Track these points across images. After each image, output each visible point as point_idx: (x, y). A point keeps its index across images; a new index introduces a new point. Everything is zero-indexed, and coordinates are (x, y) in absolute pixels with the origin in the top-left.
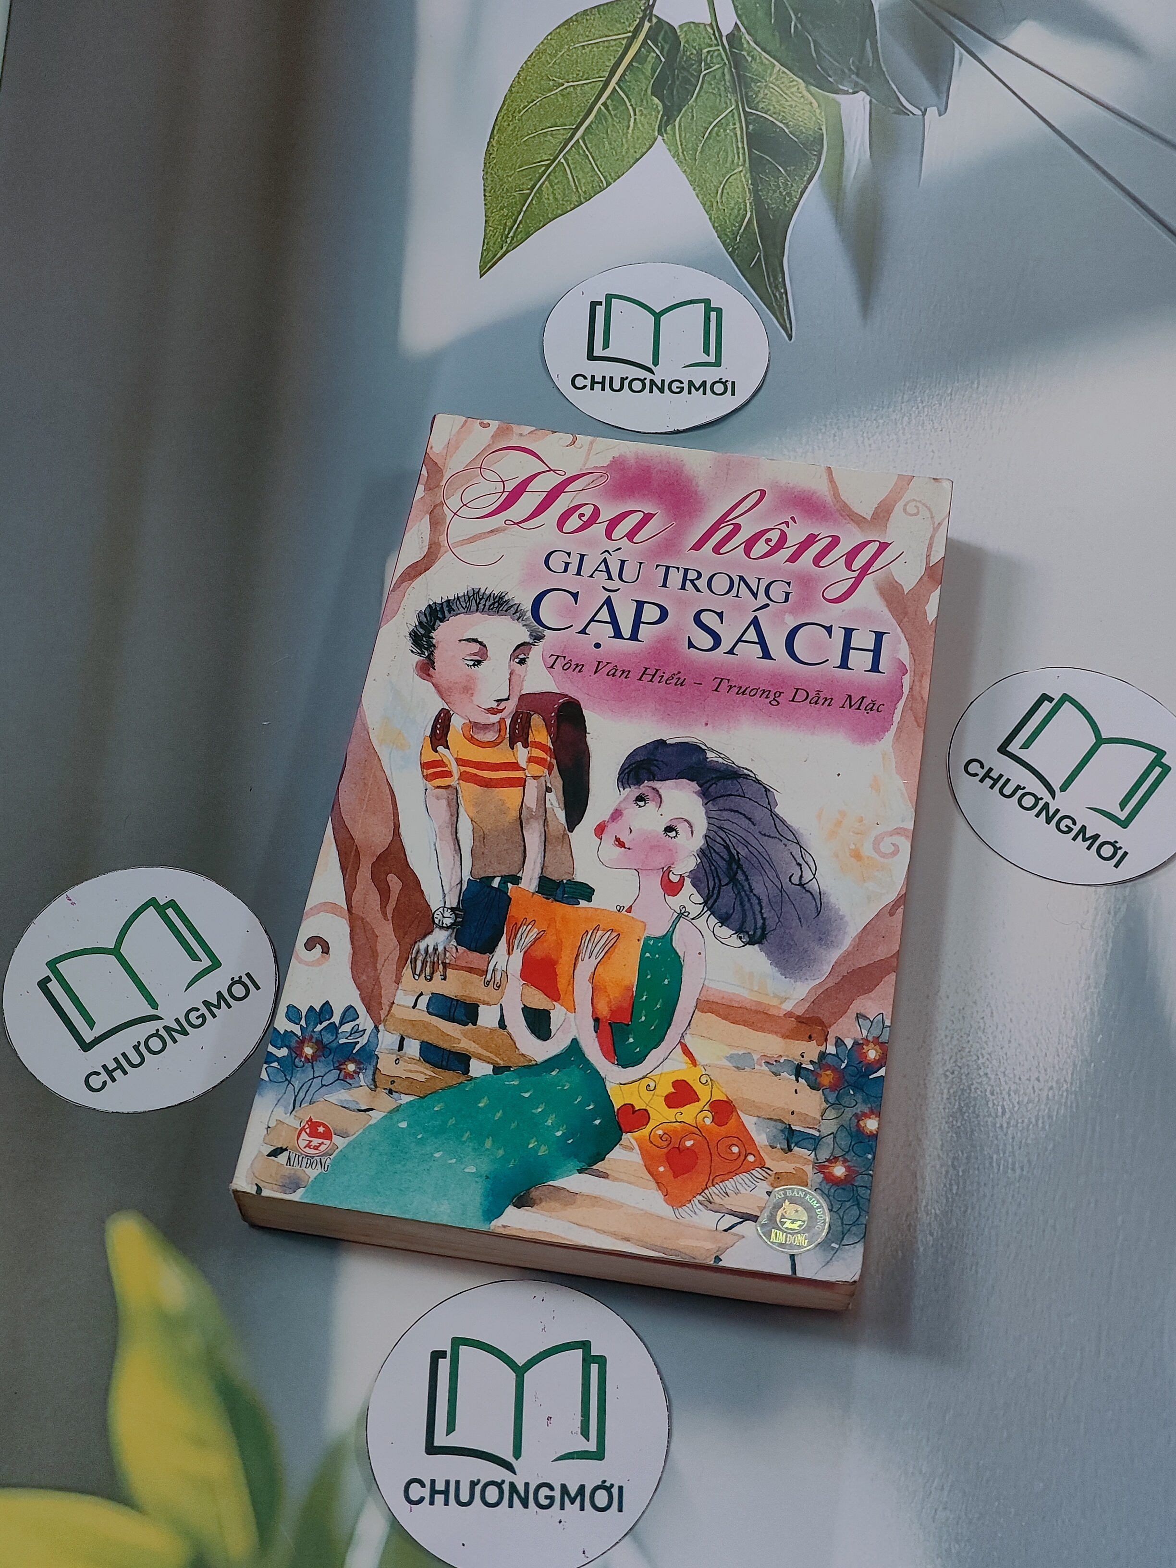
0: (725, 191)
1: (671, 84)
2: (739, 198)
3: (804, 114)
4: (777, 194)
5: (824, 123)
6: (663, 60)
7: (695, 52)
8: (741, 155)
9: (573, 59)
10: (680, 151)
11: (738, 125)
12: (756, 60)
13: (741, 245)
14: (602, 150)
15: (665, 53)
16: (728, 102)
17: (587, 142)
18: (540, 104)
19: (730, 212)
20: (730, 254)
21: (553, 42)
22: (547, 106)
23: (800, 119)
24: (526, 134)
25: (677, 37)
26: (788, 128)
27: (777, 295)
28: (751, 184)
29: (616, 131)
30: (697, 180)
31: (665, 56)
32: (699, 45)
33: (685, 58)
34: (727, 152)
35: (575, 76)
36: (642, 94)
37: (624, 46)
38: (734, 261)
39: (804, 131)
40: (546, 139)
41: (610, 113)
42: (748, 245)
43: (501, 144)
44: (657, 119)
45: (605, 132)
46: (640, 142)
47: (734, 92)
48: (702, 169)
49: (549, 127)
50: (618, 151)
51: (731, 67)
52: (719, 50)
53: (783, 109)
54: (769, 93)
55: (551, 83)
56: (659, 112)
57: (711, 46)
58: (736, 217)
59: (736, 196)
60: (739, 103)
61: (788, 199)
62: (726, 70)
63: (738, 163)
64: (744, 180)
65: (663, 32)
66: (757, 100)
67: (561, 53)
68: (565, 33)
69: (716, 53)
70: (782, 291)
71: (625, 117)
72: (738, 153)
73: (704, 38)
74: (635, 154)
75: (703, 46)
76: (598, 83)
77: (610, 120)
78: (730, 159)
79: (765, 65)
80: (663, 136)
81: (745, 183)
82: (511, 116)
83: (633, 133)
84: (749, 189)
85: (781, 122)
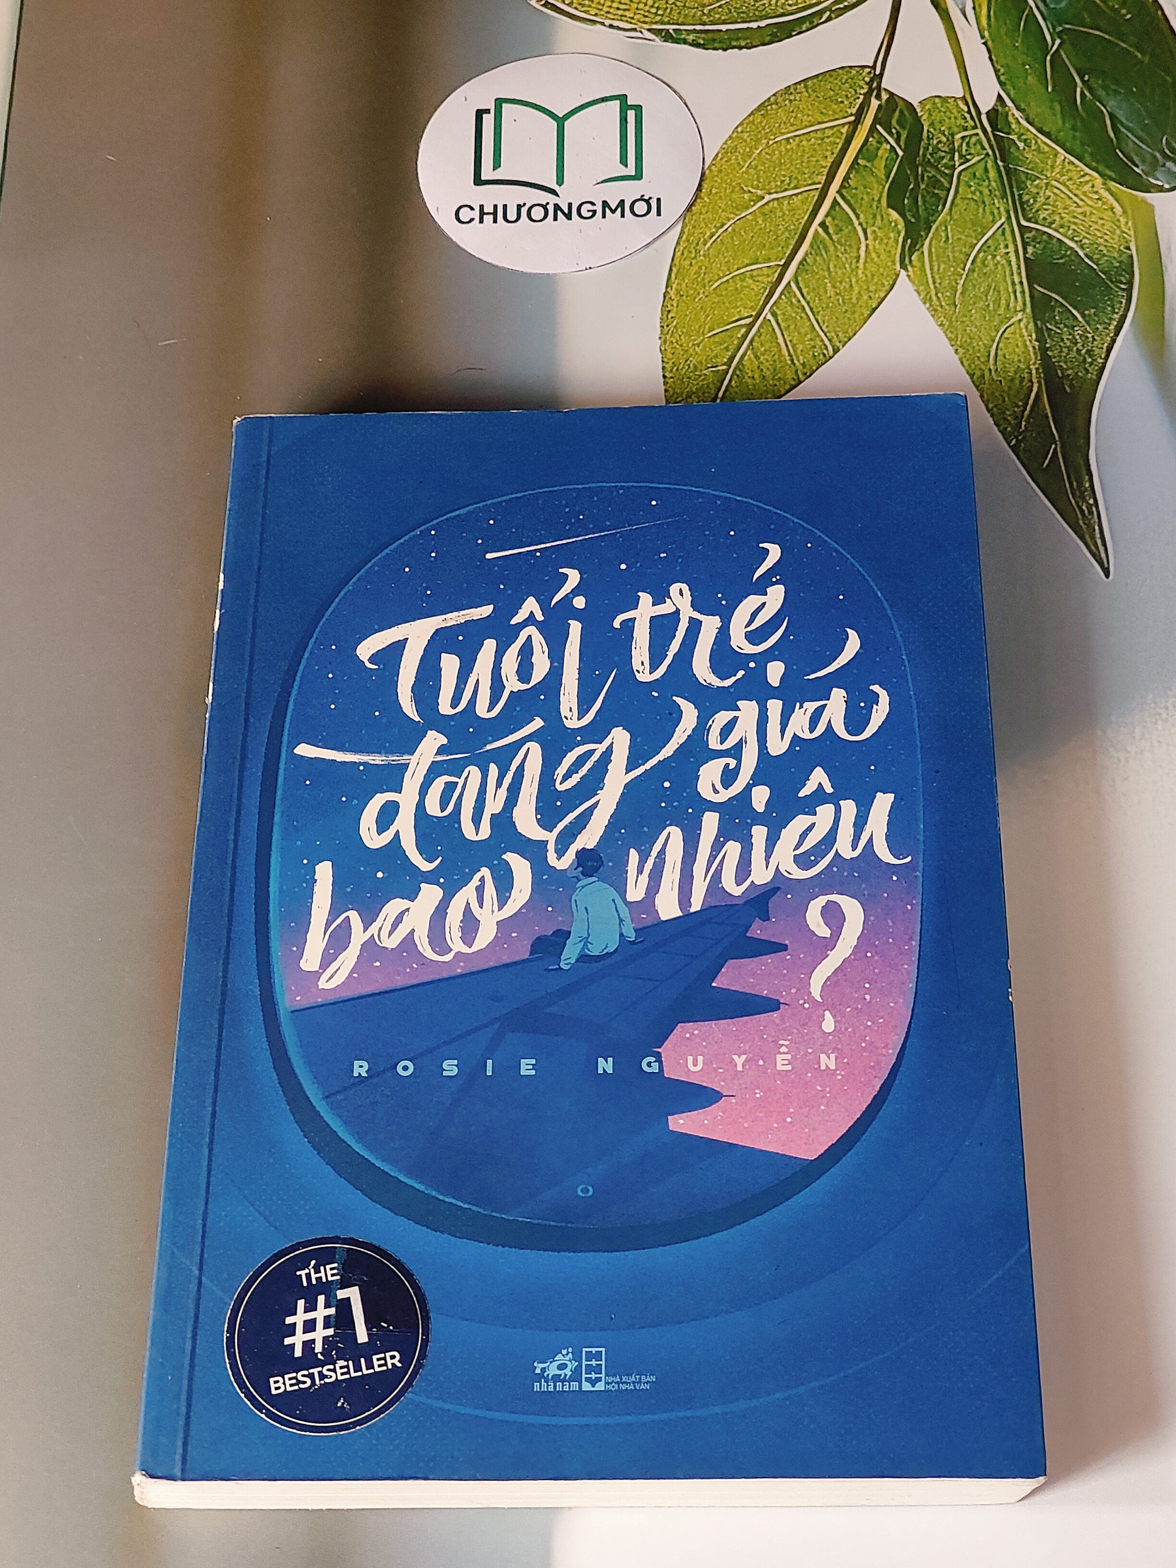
0: (999, 351)
1: (912, 189)
2: (1019, 361)
3: (1103, 224)
4: (1073, 354)
5: (1133, 239)
6: (901, 153)
7: (944, 139)
8: (1018, 294)
9: (774, 158)
10: (933, 292)
11: (1011, 249)
12: (1030, 147)
13: (1028, 434)
14: (823, 297)
15: (902, 143)
16: (996, 211)
17: (801, 285)
18: (733, 230)
19: (1008, 384)
20: (1013, 448)
21: (746, 135)
22: (742, 232)
23: (1099, 234)
24: (716, 277)
25: (918, 119)
26: (1082, 247)
27: (1084, 508)
28: (1036, 340)
29: (841, 263)
30: (960, 336)
31: (903, 147)
32: (950, 128)
33: (930, 148)
34: (999, 291)
35: (779, 183)
36: (874, 207)
37: (844, 136)
38: (1019, 458)
39: (1105, 252)
40: (745, 284)
41: (831, 238)
42: (1038, 434)
43: (682, 296)
44: (897, 245)
45: (825, 268)
46: (875, 280)
47: (1004, 196)
48: (965, 319)
49: (747, 265)
50: (846, 297)
51: (996, 158)
52: (977, 134)
53: (1072, 220)
54: (1052, 195)
55: (746, 196)
56: (899, 233)
57: (966, 129)
58: (1018, 392)
59: (1016, 360)
60: (1012, 213)
61: (1090, 360)
62: (990, 164)
63: (1015, 307)
64: (1026, 334)
65: (897, 113)
66: (1037, 206)
67: (758, 152)
68: (761, 122)
69: (974, 139)
70: (1091, 501)
71: (853, 243)
72: (1015, 292)
73: (955, 118)
74: (870, 301)
75: (955, 130)
76: (813, 193)
77: (832, 248)
78: (1003, 302)
79: (1044, 153)
80: (907, 271)
81: (1027, 338)
82: (693, 251)
83: (865, 266)
84: (1034, 347)
85: (1072, 239)
